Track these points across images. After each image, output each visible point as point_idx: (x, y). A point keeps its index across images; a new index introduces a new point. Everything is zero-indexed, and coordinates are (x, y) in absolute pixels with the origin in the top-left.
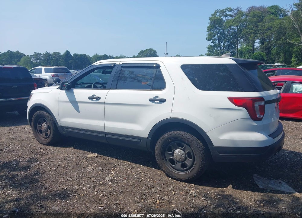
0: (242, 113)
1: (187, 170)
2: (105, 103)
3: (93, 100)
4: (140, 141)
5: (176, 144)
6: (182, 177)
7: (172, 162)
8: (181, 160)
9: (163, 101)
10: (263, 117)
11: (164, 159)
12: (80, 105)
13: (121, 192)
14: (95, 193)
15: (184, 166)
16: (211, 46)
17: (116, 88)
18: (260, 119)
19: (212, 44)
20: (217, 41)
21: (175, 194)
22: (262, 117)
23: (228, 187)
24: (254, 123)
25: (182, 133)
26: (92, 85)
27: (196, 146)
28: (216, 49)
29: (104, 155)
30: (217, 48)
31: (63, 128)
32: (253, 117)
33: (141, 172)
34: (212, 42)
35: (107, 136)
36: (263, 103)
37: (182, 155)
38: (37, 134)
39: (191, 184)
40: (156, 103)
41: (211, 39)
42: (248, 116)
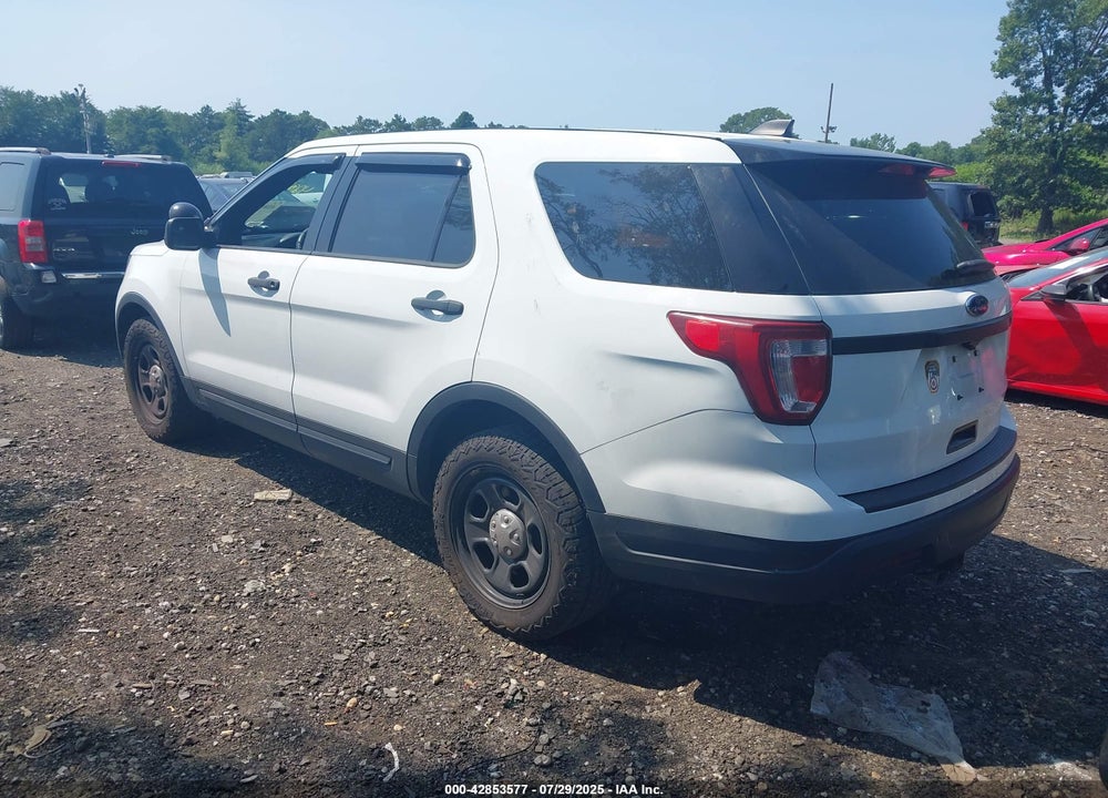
0: (716, 385)
1: (528, 594)
2: (290, 307)
3: (260, 292)
4: (390, 463)
5: (494, 486)
6: (506, 622)
7: (485, 555)
8: (509, 552)
9: (453, 311)
10: (817, 410)
11: (460, 542)
12: (231, 307)
13: (255, 643)
14: (166, 635)
15: (519, 576)
16: (1012, 101)
17: (330, 250)
18: (806, 420)
19: (1016, 92)
20: (1038, 81)
21: (439, 682)
22: (811, 407)
23: (680, 689)
24: (768, 435)
25: (513, 446)
26: (298, 237)
27: (551, 507)
28: (1030, 112)
29: (312, 500)
30: (1035, 111)
31: (198, 386)
32: (765, 407)
33: (385, 581)
34: (1017, 83)
35: (303, 431)
36: (821, 350)
37: (511, 536)
38: (138, 400)
39: (535, 654)
40: (432, 317)
41: (1014, 69)
42: (742, 401)
